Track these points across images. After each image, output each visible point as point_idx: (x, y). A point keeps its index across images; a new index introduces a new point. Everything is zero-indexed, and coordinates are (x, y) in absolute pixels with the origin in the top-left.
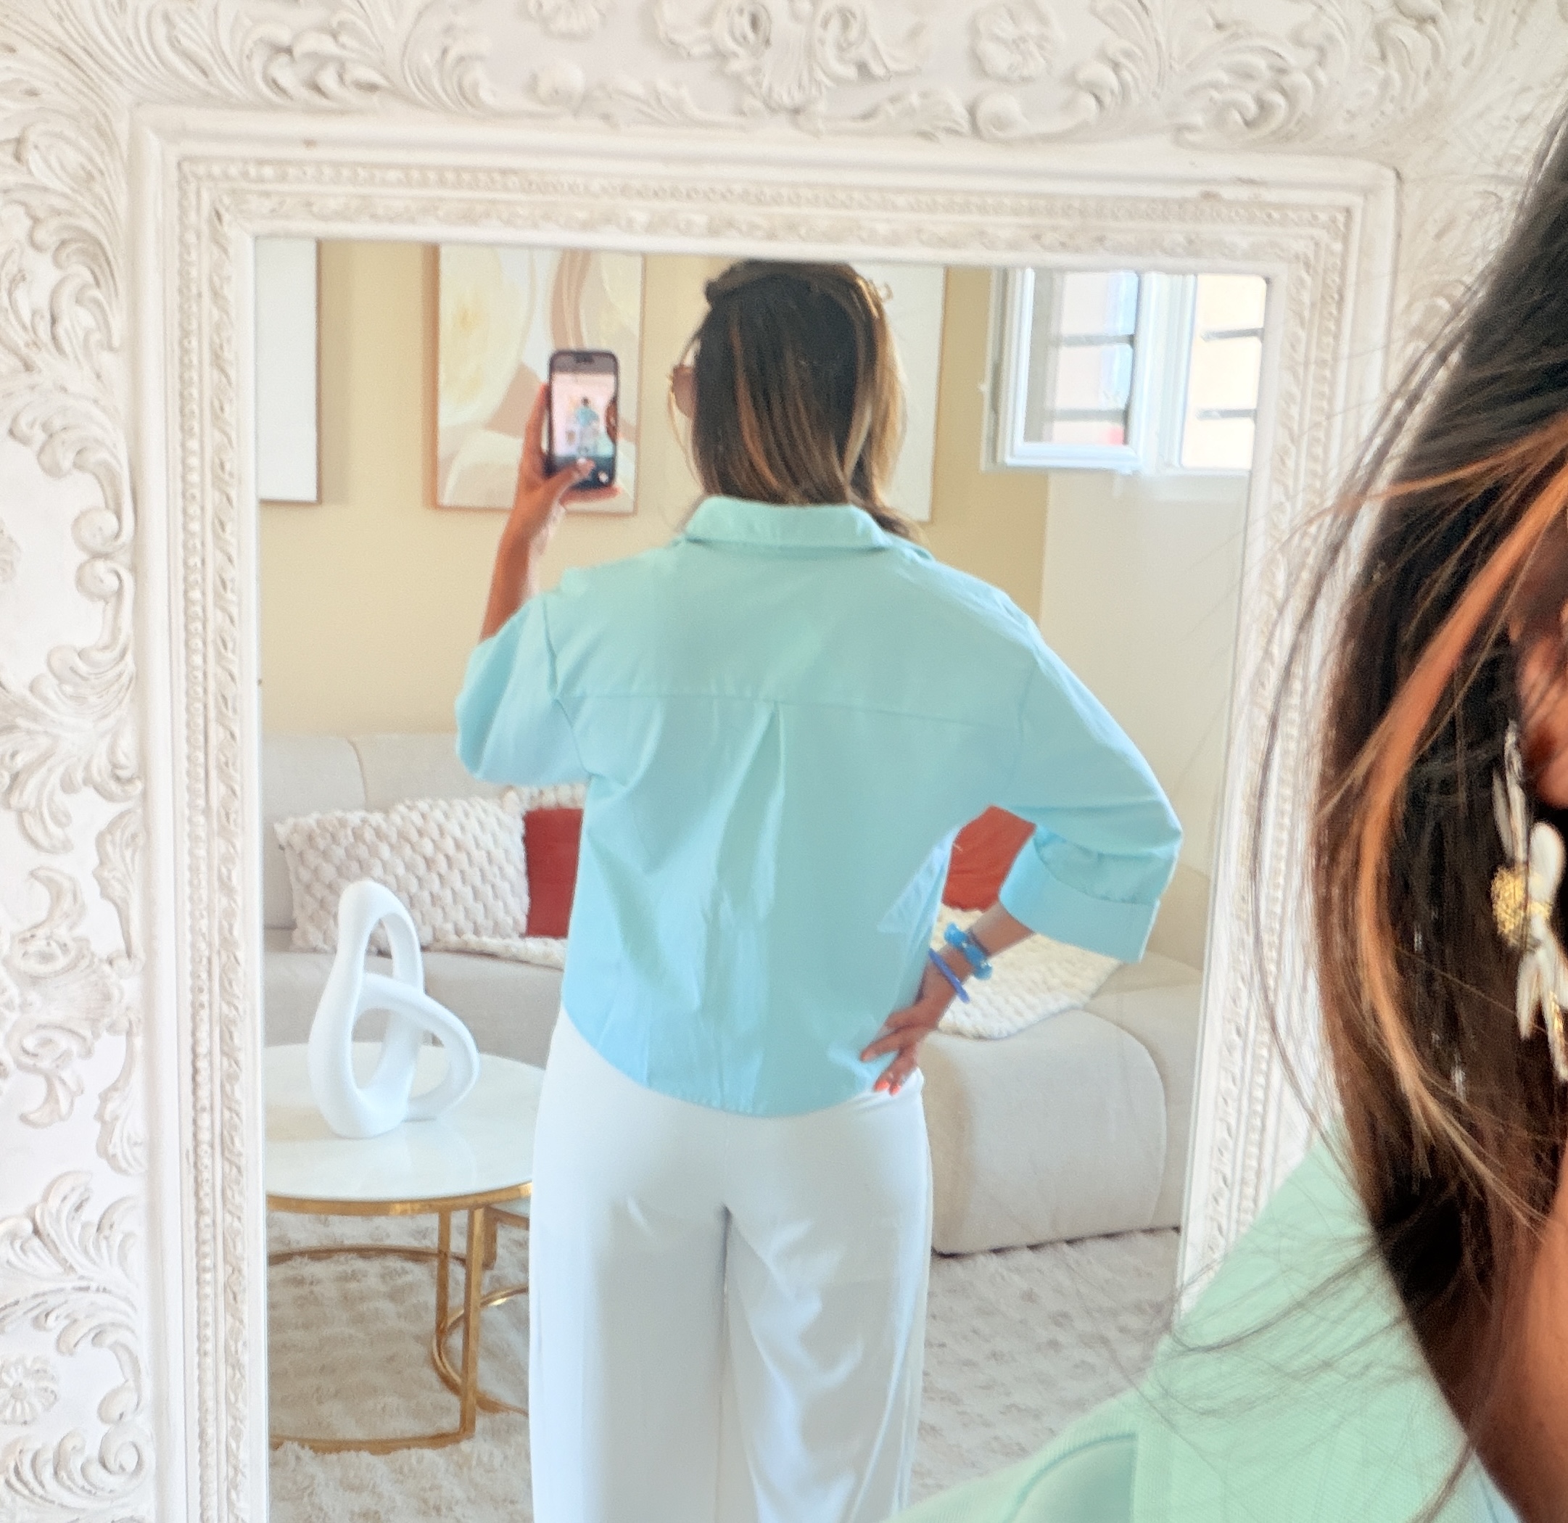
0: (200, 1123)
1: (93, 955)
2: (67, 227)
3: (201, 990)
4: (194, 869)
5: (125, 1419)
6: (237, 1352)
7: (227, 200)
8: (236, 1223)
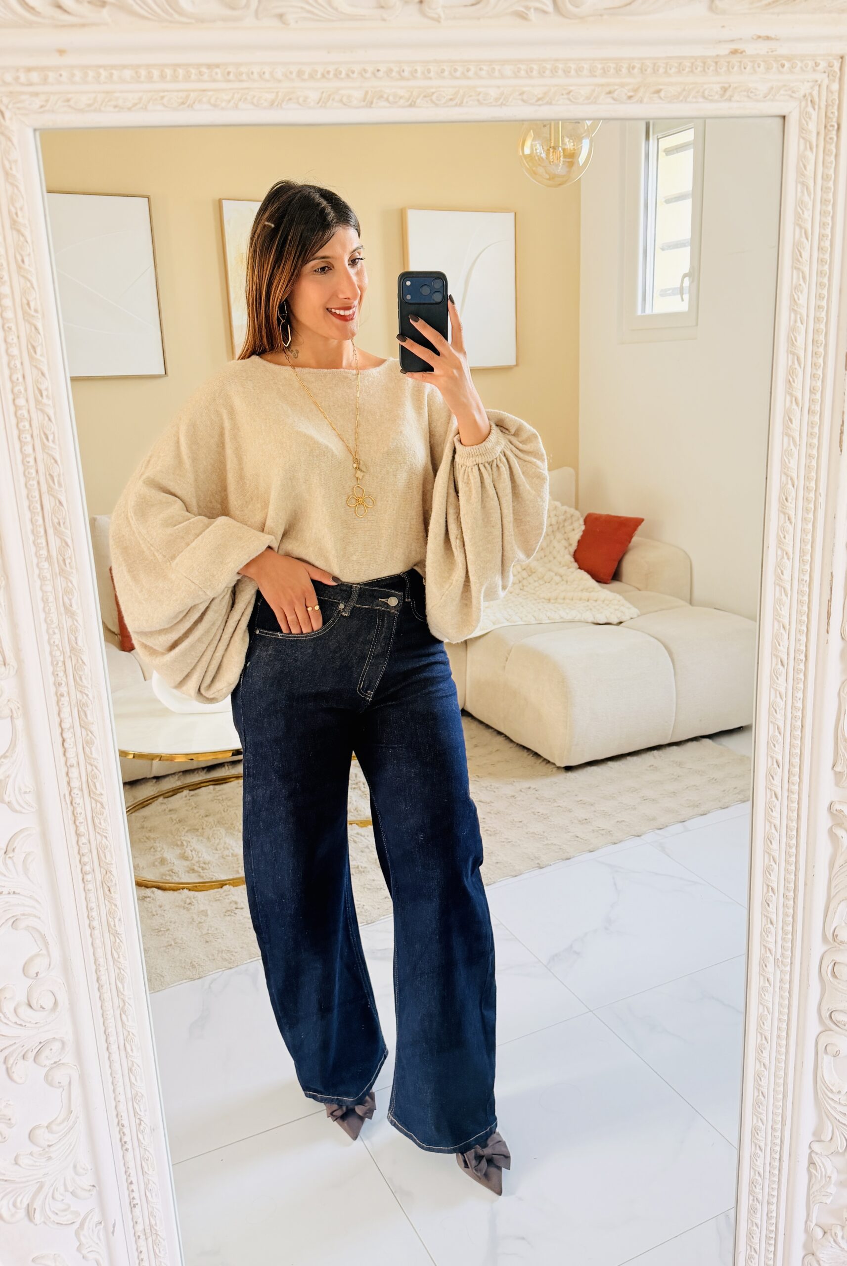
0: (70, 775)
3: (60, 684)
4: (45, 601)
5: (41, 975)
6: (115, 926)
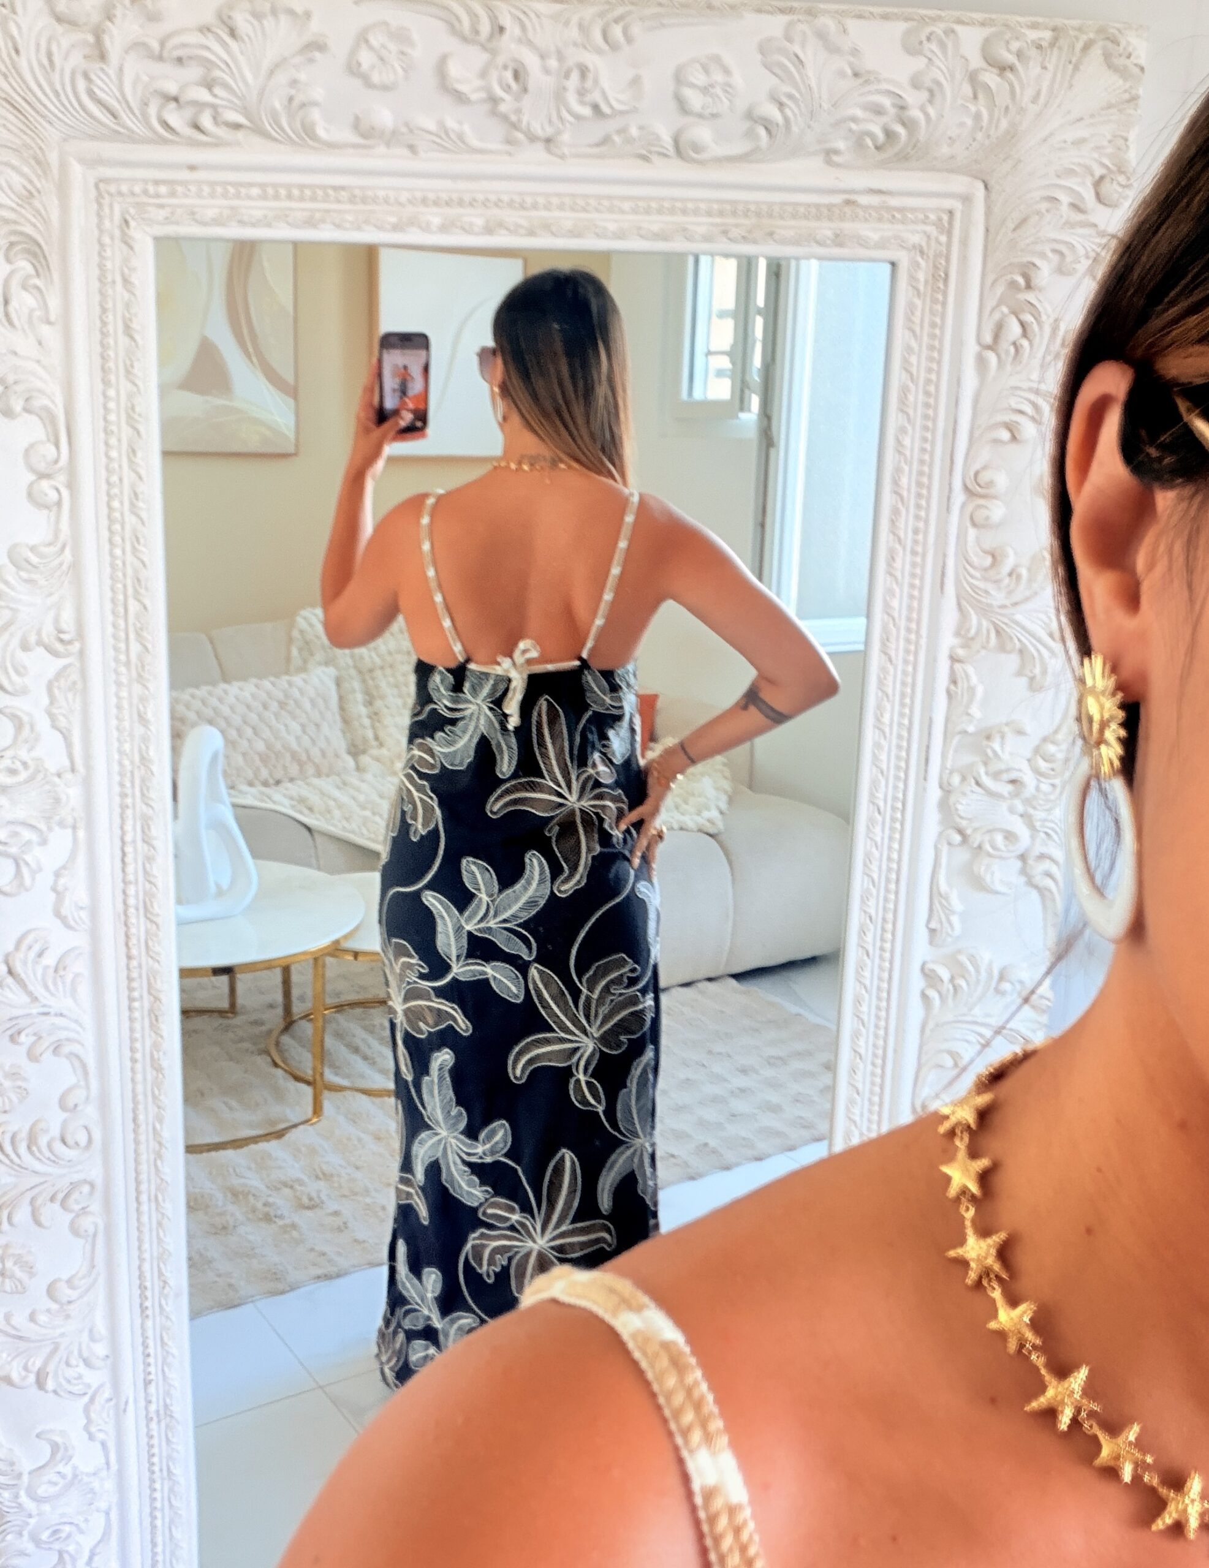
0: (128, 892)
1: (46, 770)
2: (16, 233)
3: (126, 795)
5: (79, 1108)
6: (159, 1058)
7: (132, 211)
8: (156, 965)
